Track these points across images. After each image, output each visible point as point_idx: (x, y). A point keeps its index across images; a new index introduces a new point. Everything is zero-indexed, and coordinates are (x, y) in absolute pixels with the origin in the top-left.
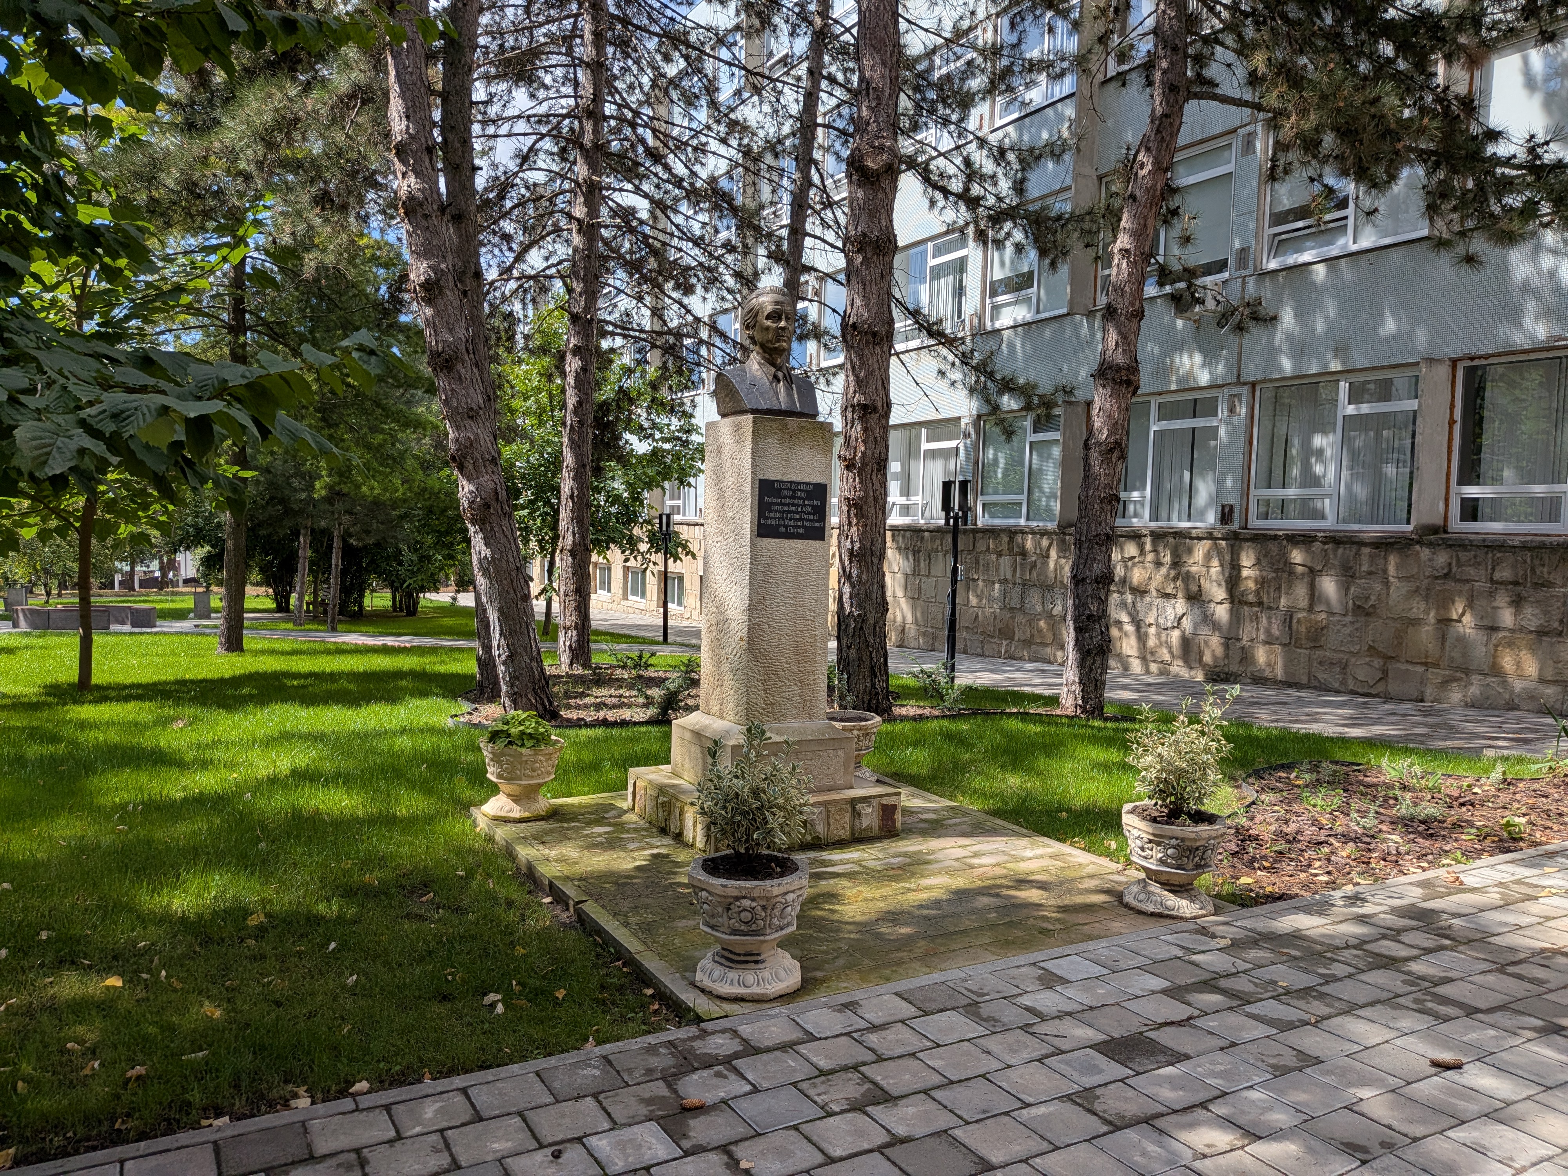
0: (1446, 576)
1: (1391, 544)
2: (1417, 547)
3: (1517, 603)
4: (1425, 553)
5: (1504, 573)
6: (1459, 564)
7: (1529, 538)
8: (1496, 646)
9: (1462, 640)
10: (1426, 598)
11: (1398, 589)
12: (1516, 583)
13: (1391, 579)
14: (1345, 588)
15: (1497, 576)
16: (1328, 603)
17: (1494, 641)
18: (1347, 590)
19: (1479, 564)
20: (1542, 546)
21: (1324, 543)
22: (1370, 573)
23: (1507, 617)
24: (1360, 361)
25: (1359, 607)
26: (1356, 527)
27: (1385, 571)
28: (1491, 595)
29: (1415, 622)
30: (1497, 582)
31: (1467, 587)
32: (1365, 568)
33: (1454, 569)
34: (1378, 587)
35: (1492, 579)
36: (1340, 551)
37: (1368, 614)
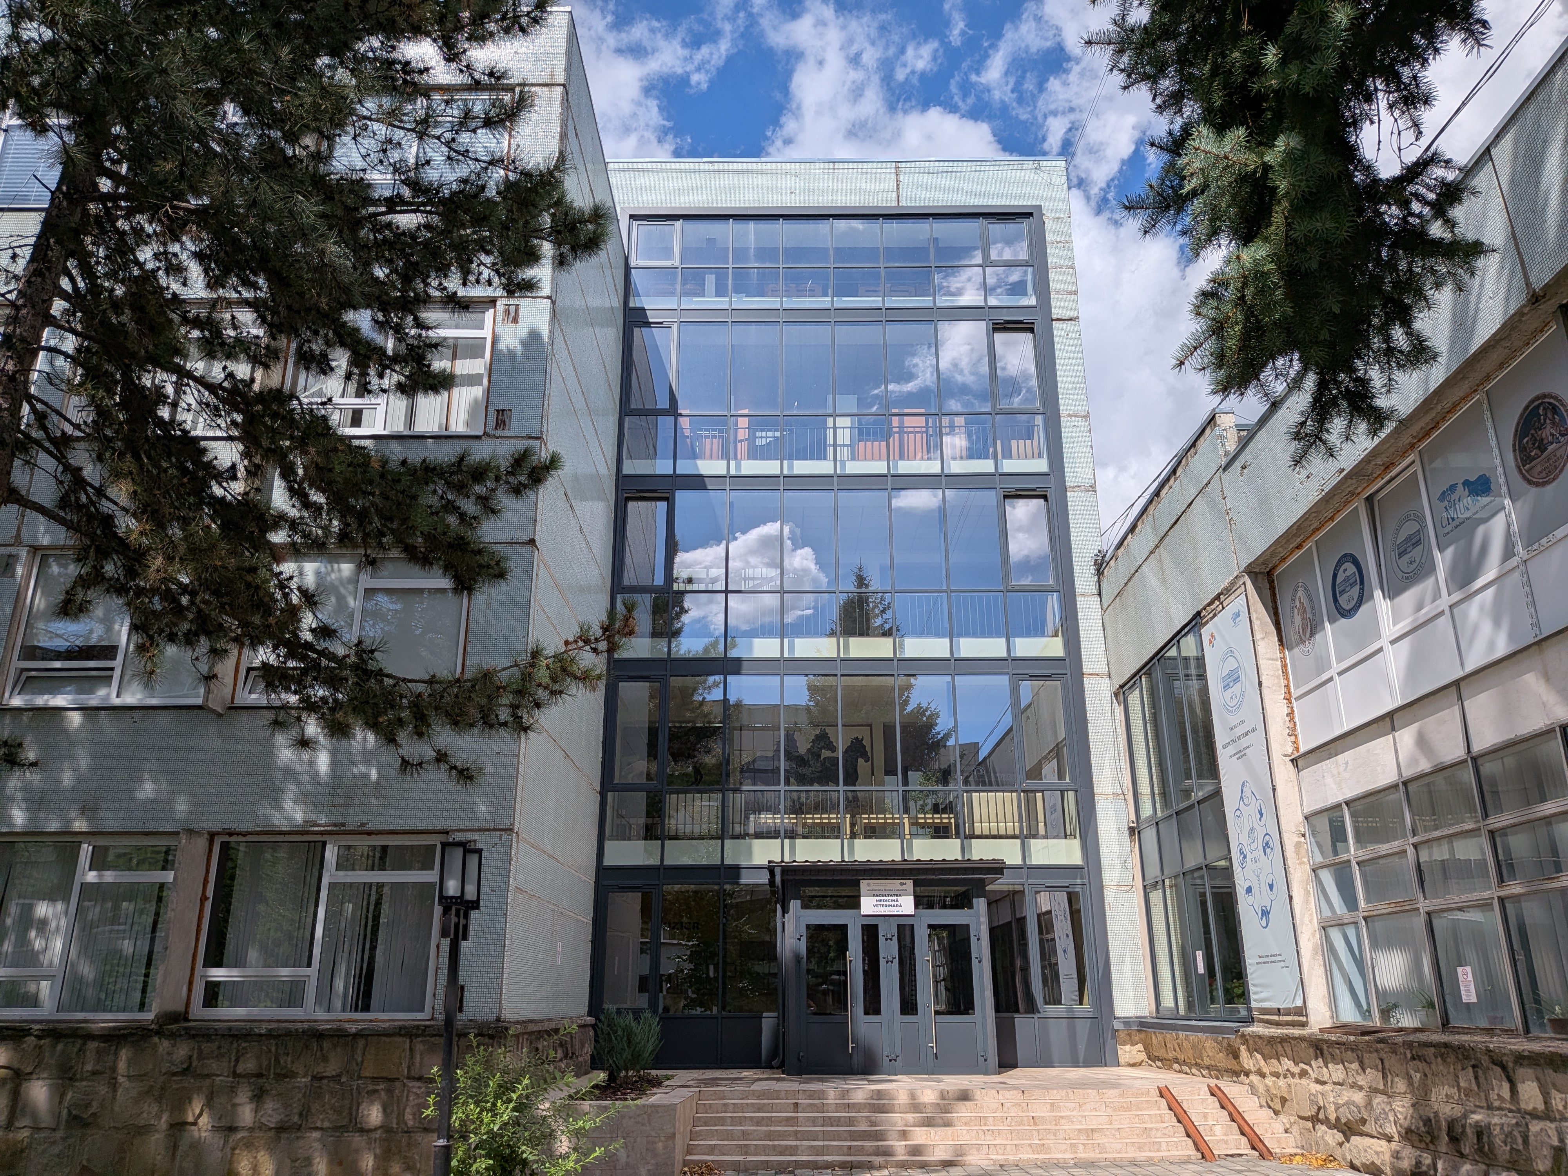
0: (185, 1071)
1: (124, 1037)
2: (156, 1039)
3: (258, 1097)
4: (164, 1045)
5: (248, 1065)
6: (201, 1057)
7: (274, 1026)
8: (234, 1149)
9: (196, 1146)
10: (159, 1099)
11: (127, 1091)
12: (259, 1075)
13: (121, 1079)
14: (59, 1093)
15: (240, 1069)
16: (34, 1116)
17: (231, 1144)
18: (62, 1096)
19: (223, 1056)
20: (289, 1033)
21: (39, 1037)
22: (94, 1073)
23: (246, 1115)
24: (110, 823)
25: (76, 1117)
26: (80, 1016)
27: (114, 1069)
28: (233, 1090)
29: (143, 1130)
30: (240, 1076)
31: (208, 1082)
32: (89, 1067)
33: (194, 1064)
34: (103, 1089)
35: (234, 1072)
36: (60, 1047)
37: (86, 1125)
